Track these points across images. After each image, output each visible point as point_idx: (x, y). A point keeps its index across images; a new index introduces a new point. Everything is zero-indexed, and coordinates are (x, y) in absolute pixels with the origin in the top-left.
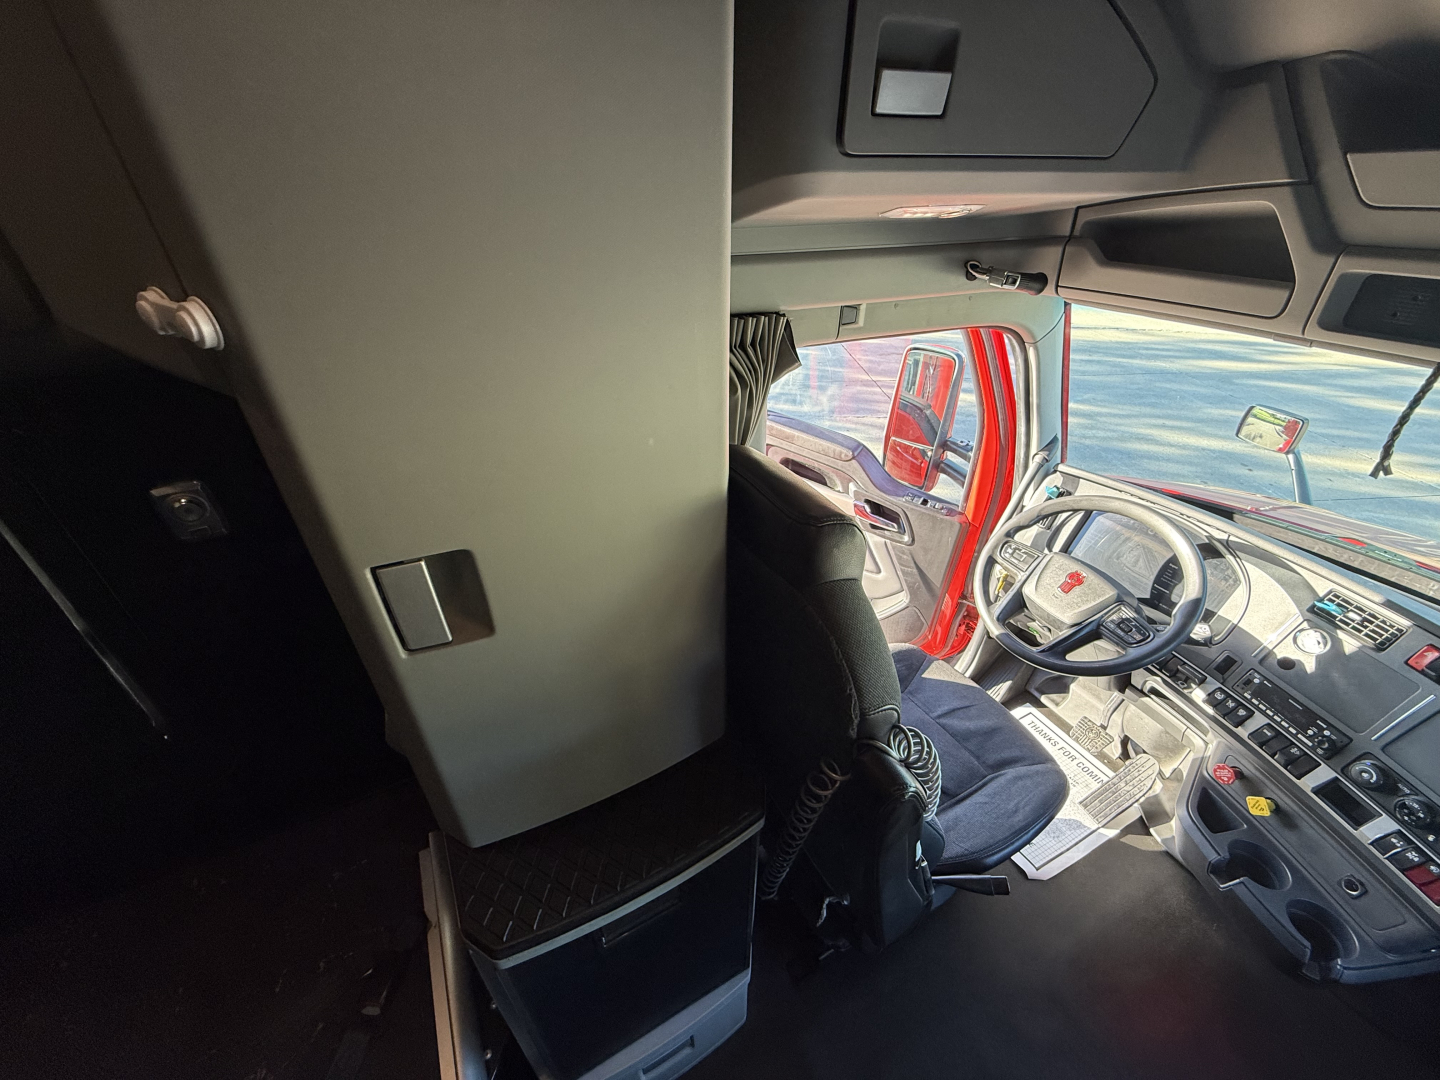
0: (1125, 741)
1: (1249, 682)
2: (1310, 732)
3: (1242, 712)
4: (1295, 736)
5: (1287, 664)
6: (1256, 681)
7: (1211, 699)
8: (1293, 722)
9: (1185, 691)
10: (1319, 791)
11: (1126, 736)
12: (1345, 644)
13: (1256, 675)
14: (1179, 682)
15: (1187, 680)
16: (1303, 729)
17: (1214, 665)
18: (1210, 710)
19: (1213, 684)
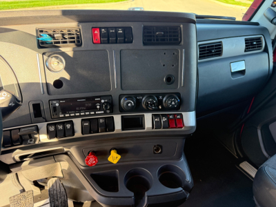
0: (36, 183)
1: (55, 108)
2: (98, 107)
3: (68, 126)
4: (95, 114)
5: (58, 84)
6: (57, 105)
7: (51, 135)
8: (89, 109)
9: (37, 143)
10: (124, 127)
11: (34, 182)
12: (67, 53)
13: (54, 102)
14: (29, 141)
15: (31, 137)
16: (94, 109)
17: (33, 116)
18: (55, 140)
19: (43, 126)
